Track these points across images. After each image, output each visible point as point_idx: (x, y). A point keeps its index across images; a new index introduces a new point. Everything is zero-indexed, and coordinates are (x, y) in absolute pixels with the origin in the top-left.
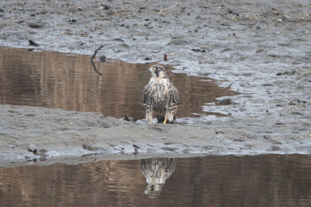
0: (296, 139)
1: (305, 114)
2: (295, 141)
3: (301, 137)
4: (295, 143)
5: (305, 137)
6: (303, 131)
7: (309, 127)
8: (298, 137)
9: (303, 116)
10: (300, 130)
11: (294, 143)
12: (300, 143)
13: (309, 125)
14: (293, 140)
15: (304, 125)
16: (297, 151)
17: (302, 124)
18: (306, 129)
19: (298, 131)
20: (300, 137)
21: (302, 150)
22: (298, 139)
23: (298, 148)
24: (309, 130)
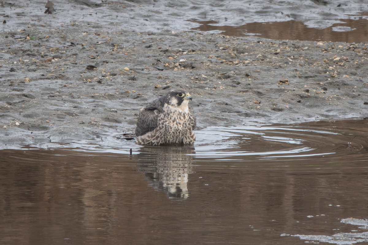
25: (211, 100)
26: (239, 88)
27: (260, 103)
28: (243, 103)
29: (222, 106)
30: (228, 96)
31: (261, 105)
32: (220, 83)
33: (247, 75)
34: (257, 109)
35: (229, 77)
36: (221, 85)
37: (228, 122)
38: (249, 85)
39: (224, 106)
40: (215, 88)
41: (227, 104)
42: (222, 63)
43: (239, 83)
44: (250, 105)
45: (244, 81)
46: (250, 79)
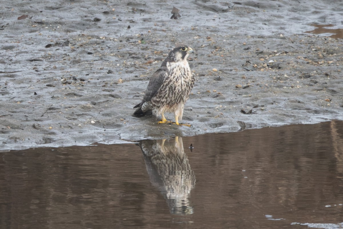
0: (73, 127)
1: (84, 95)
2: (73, 130)
3: (80, 125)
4: (73, 133)
5: (85, 124)
6: (83, 117)
7: (90, 111)
8: (75, 124)
9: (82, 97)
10: (78, 116)
11: (71, 133)
12: (79, 133)
13: (89, 109)
14: (70, 128)
15: (83, 110)
16: (75, 142)
17: (80, 108)
18: (86, 114)
19: (76, 117)
20: (78, 124)
21: (82, 141)
22: (76, 127)
23: (76, 139)
24: (89, 115)
25: (284, 98)
26: (316, 87)
27: (331, 100)
28: (315, 101)
29: (294, 104)
30: (302, 95)
31: (331, 102)
32: (298, 82)
33: (327, 75)
34: (326, 106)
35: (309, 76)
36: (299, 84)
37: (295, 119)
38: (326, 83)
39: (297, 104)
40: (292, 87)
41: (299, 102)
42: (308, 63)
43: (316, 82)
44: (321, 103)
45: (321, 80)
46: (329, 78)
